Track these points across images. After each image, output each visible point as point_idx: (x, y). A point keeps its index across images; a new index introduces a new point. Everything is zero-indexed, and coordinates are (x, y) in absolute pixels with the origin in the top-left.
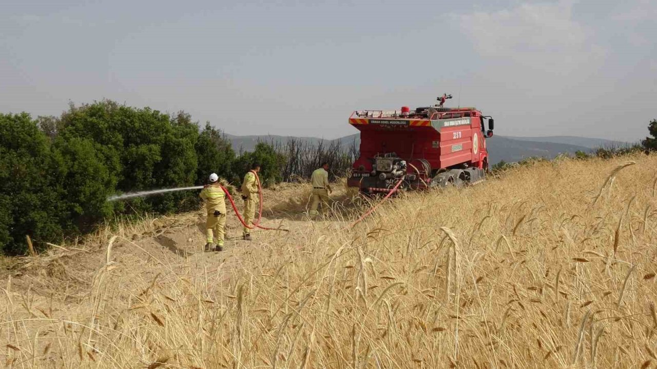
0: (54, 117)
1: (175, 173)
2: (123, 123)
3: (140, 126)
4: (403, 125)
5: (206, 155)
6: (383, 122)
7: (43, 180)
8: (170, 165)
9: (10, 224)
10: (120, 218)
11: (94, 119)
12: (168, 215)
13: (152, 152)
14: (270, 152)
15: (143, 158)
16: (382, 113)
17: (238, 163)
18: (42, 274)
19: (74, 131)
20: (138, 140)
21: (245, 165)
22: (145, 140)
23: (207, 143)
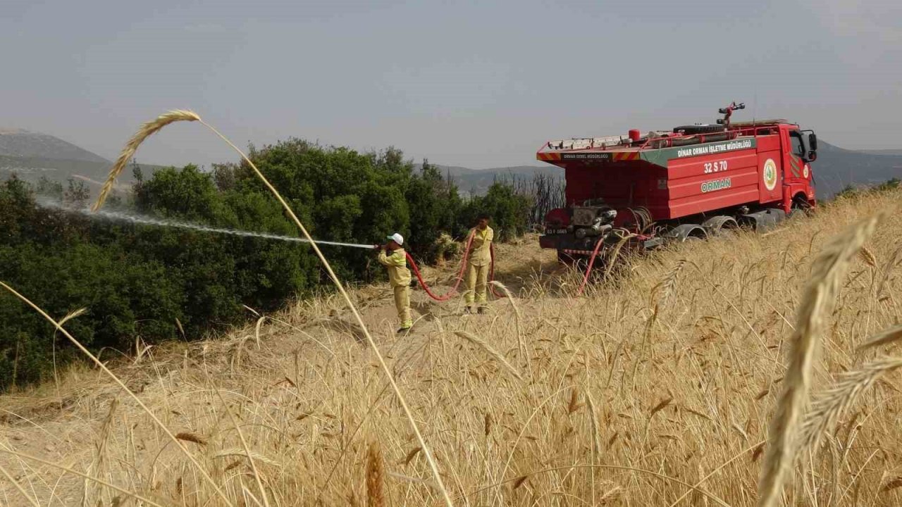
0: (231, 165)
1: (381, 230)
2: (313, 170)
3: (334, 172)
4: (604, 160)
5: (420, 204)
6: (578, 157)
7: (217, 246)
8: (375, 220)
9: (183, 302)
10: (314, 290)
11: (280, 167)
12: (376, 284)
13: (350, 204)
14: (508, 194)
15: (340, 212)
16: (593, 142)
17: (465, 211)
18: (222, 362)
19: (253, 184)
20: (333, 191)
21: (475, 213)
22: (342, 190)
23: (421, 189)
